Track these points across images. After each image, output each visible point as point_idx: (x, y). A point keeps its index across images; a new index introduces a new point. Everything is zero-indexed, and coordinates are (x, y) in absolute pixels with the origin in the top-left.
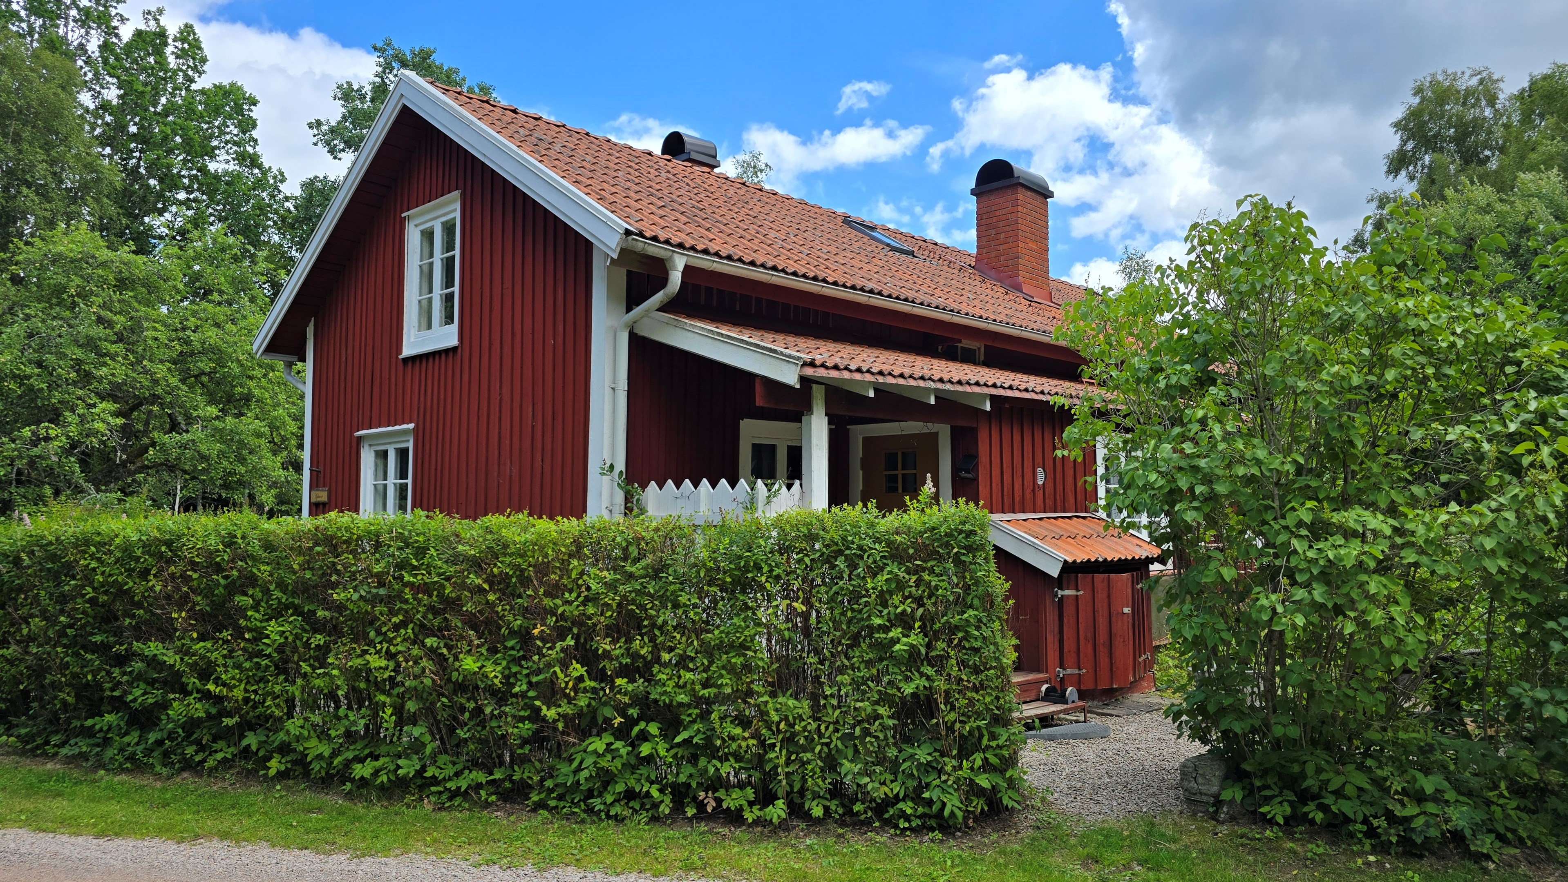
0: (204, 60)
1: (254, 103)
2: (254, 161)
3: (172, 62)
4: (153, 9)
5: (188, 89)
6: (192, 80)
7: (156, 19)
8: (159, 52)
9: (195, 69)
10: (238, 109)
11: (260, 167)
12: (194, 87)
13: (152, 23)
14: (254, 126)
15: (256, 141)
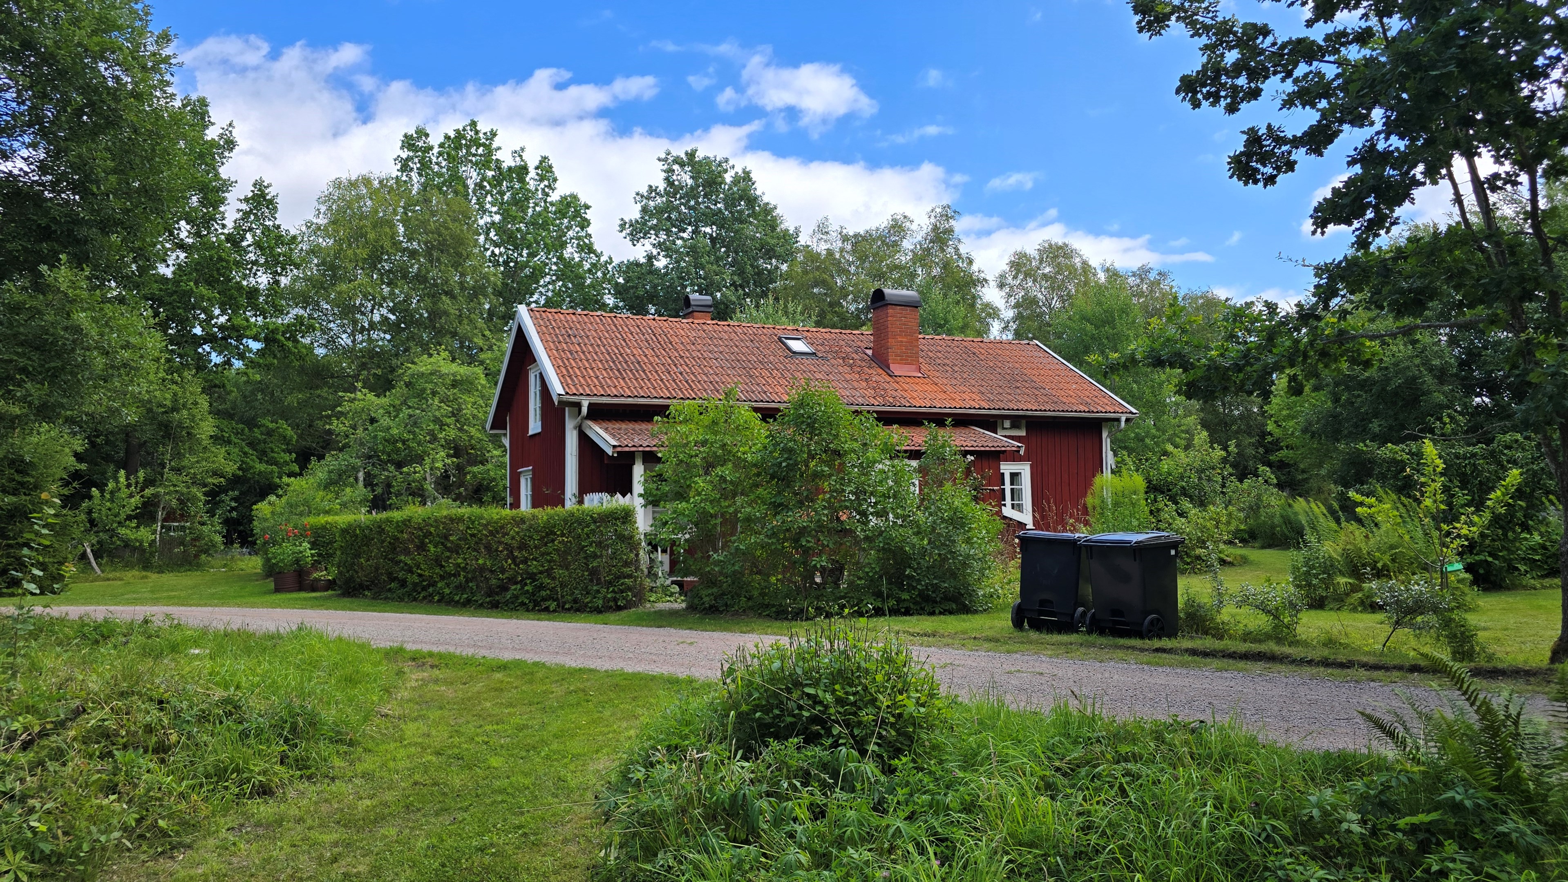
0: (555, 180)
1: (587, 207)
2: (590, 249)
3: (532, 185)
4: (518, 149)
5: (545, 202)
6: (547, 195)
7: (520, 156)
8: (522, 180)
9: (549, 186)
10: (577, 214)
11: (594, 252)
12: (549, 199)
13: (518, 159)
14: (589, 224)
15: (590, 236)
